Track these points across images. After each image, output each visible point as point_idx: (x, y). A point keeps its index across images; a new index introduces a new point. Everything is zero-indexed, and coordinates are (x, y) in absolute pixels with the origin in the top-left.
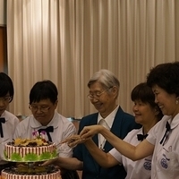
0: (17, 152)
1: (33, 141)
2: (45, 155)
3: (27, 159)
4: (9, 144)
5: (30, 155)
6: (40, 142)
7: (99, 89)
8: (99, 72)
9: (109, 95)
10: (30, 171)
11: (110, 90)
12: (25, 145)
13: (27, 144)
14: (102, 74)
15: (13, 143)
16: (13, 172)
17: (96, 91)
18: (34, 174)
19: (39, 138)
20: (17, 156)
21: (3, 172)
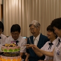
0: (6, 49)
1: (11, 45)
2: (16, 50)
3: (9, 51)
5: (10, 50)
6: (14, 45)
7: (33, 28)
8: (33, 21)
9: (37, 30)
10: (10, 55)
13: (9, 46)
14: (34, 22)
15: (4, 46)
16: (5, 56)
18: (12, 56)
19: (13, 44)
20: (6, 50)
21: (1, 56)
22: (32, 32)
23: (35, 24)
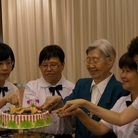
0: (13, 120)
1: (28, 109)
2: (39, 122)
4: (5, 112)
5: (24, 123)
6: (34, 110)
10: (25, 137)
11: (108, 59)
12: (20, 112)
13: (22, 112)
14: (102, 43)
15: (9, 111)
17: (94, 58)
20: (13, 123)
22: (91, 66)
23: (103, 47)
